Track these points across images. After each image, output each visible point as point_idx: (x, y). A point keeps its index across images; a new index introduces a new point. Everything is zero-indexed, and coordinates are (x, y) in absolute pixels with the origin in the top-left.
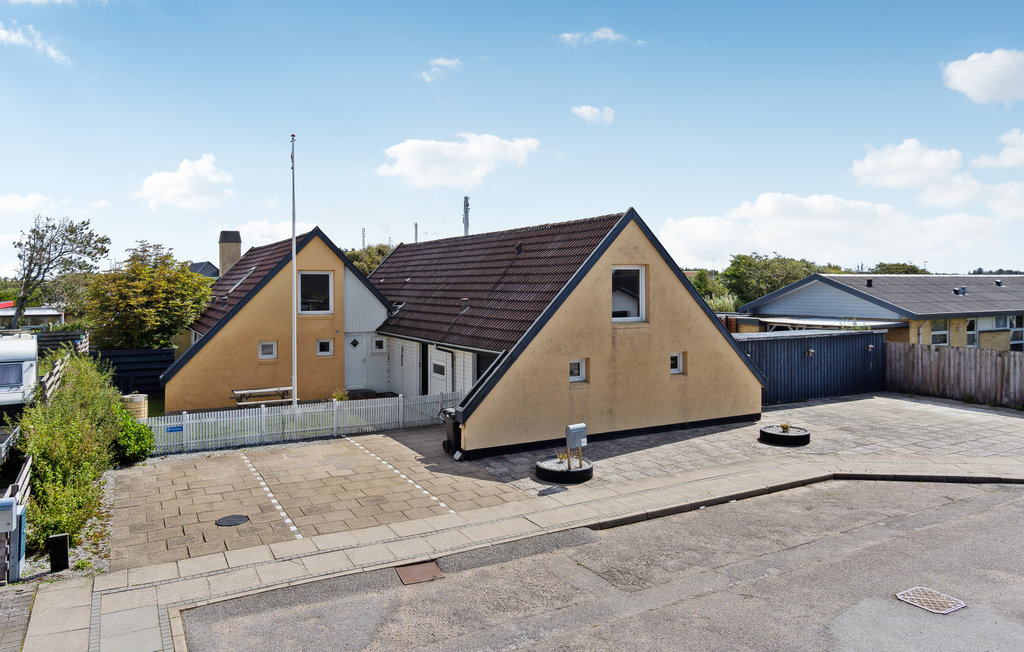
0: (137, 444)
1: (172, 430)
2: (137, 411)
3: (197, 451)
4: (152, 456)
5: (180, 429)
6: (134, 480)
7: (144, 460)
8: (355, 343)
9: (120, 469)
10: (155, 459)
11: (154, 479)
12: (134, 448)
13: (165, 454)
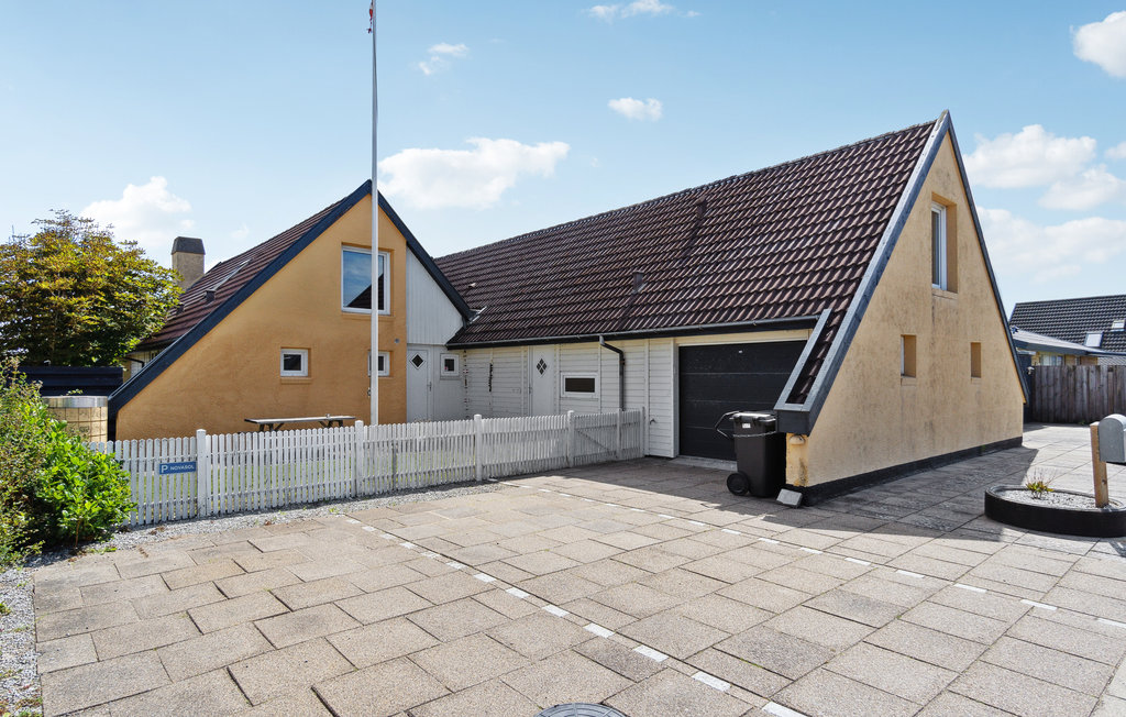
0: (91, 497)
1: (169, 469)
2: (83, 430)
3: (227, 514)
4: (124, 529)
5: (192, 466)
6: (95, 590)
7: (107, 538)
8: (418, 361)
9: (44, 563)
10: (136, 535)
11: (154, 586)
12: (84, 509)
13: (157, 523)
